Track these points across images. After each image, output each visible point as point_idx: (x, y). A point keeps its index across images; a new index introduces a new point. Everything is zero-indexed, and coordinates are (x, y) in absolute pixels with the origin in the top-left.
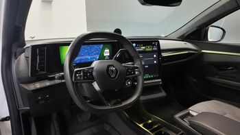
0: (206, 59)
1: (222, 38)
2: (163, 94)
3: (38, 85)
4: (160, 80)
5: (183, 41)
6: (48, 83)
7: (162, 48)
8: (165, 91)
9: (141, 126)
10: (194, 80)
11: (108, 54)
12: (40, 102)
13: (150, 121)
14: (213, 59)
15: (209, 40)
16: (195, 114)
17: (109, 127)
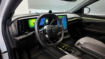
0: (83, 21)
1: (89, 12)
2: (69, 36)
3: (21, 37)
4: (67, 31)
5: (74, 14)
6: (25, 36)
7: (68, 18)
8: (70, 35)
9: (60, 49)
10: (79, 29)
11: (48, 22)
12: (21, 44)
13: (63, 47)
14: (86, 21)
15: (84, 13)
16: (82, 43)
17: (47, 50)
